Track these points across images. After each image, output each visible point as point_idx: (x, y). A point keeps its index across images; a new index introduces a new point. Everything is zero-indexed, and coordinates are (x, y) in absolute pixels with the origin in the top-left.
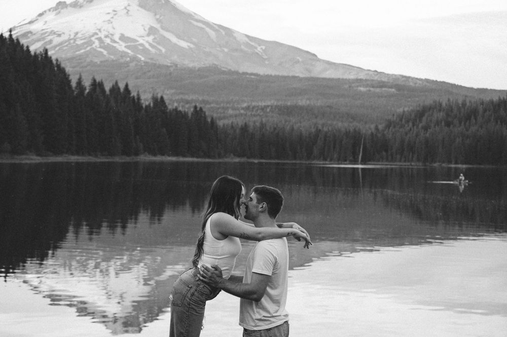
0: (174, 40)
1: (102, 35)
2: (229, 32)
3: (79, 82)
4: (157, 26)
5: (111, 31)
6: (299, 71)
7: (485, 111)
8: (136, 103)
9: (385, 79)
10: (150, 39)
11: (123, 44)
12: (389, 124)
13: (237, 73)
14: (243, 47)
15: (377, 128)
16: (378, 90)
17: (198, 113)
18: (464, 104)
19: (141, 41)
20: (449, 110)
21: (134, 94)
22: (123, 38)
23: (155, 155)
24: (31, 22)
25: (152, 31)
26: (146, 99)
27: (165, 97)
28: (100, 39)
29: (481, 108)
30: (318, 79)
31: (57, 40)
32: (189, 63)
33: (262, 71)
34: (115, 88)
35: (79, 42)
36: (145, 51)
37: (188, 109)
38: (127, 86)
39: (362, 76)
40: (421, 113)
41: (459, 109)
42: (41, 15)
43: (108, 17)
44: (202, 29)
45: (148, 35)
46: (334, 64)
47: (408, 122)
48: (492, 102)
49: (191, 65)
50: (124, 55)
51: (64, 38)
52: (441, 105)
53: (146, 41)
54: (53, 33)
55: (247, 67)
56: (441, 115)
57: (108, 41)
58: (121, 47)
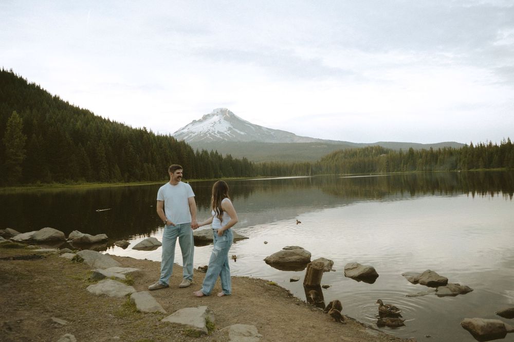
0: (239, 132)
1: (210, 132)
2: (260, 127)
3: (197, 152)
4: (232, 127)
5: (214, 130)
6: (288, 141)
7: (360, 152)
8: (220, 158)
9: (322, 142)
10: (229, 132)
11: (219, 135)
12: (323, 160)
13: (264, 143)
14: (266, 133)
15: (318, 162)
16: (320, 146)
17: (245, 160)
18: (351, 150)
19: (226, 133)
20: (346, 153)
21: (219, 154)
22: (218, 132)
23: (228, 177)
24: (183, 129)
25: (230, 129)
26: (224, 156)
27: (232, 155)
28: (210, 134)
29: (358, 151)
30: (296, 143)
31: (193, 135)
32: (244, 140)
33: (273, 141)
34: (212, 153)
35: (202, 135)
36: (227, 137)
37: (241, 158)
38: (216, 151)
39: (313, 141)
40: (335, 154)
41: (349, 152)
42: (187, 126)
43: (212, 125)
44: (249, 127)
45: (228, 131)
46: (302, 137)
47: (330, 158)
48: (362, 148)
49: (246, 141)
50: (219, 139)
51: (196, 134)
52: (342, 150)
53: (228, 133)
54: (192, 132)
55: (268, 141)
56: (343, 155)
57: (213, 134)
58: (218, 136)
